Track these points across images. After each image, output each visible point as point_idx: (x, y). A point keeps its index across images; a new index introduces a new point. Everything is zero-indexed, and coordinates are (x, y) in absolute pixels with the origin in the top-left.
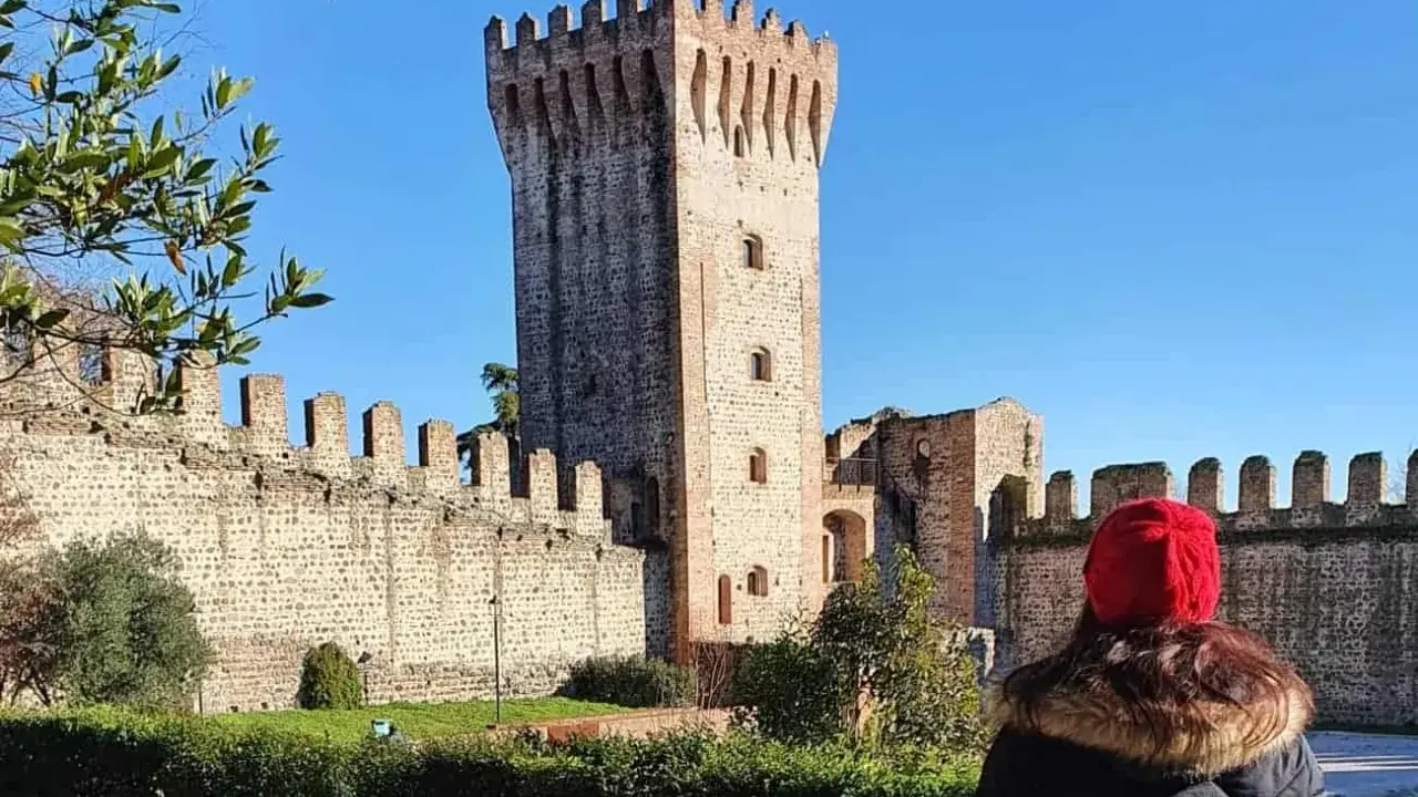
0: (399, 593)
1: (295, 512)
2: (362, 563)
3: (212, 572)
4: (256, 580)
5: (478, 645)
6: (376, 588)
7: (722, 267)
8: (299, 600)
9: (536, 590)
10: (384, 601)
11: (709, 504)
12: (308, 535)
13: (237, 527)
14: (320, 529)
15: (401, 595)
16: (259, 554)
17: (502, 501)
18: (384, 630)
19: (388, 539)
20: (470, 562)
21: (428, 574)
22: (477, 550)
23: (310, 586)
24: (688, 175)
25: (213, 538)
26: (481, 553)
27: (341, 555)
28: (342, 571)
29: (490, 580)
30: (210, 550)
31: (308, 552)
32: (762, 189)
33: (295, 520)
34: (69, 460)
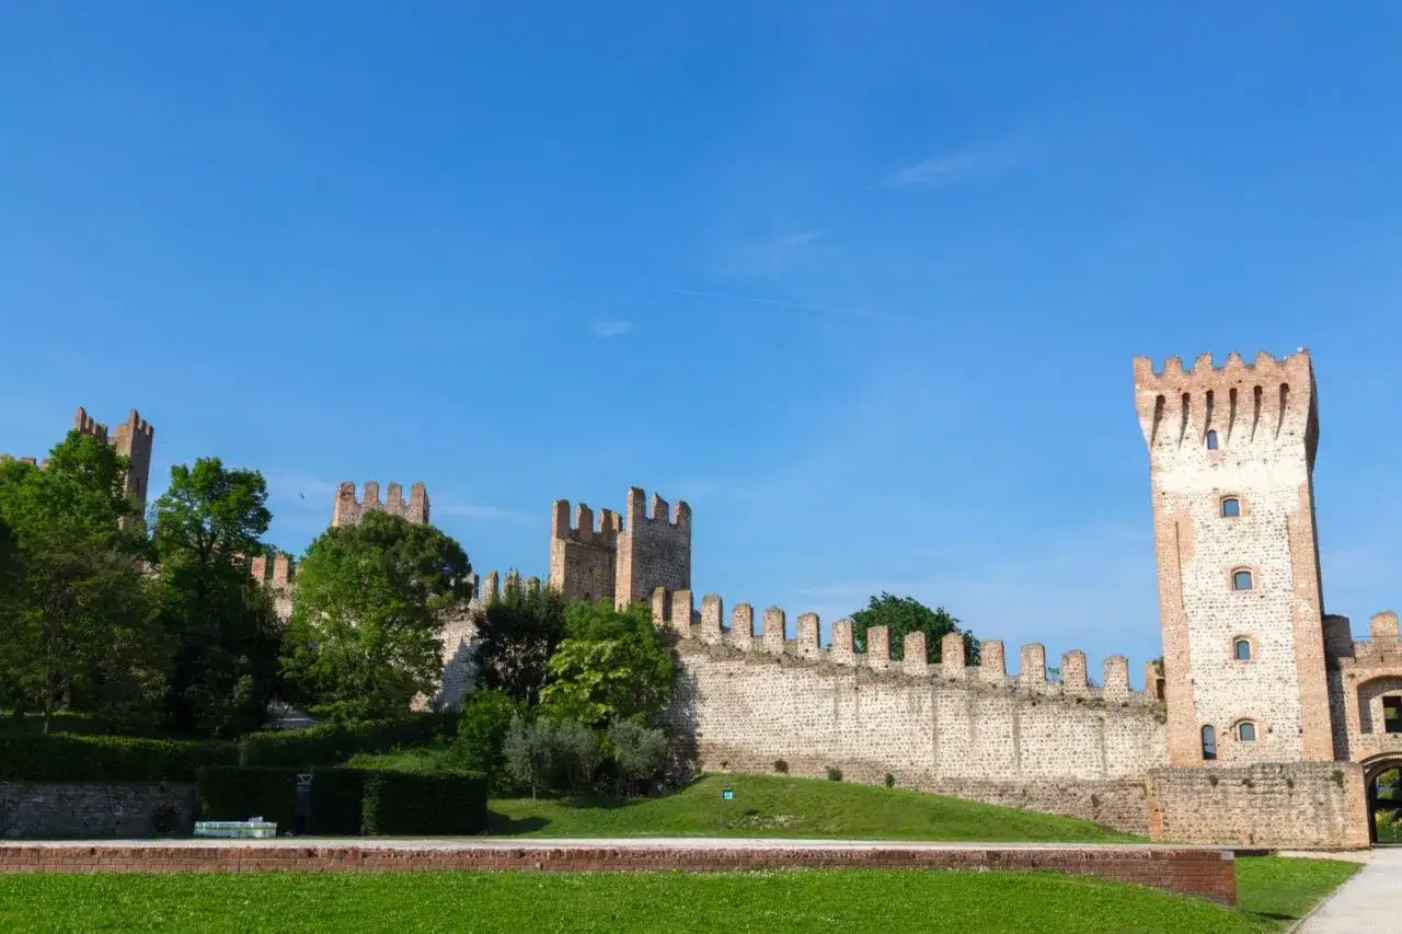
0: (941, 737)
1: (877, 694)
2: (917, 720)
3: (830, 727)
4: (854, 729)
5: (1000, 768)
6: (926, 734)
7: (1196, 520)
8: (877, 740)
9: (1048, 736)
10: (931, 742)
11: (1189, 677)
12: (884, 706)
13: (844, 704)
14: (891, 703)
15: (944, 738)
16: (856, 716)
17: (1037, 683)
18: (930, 757)
19: (934, 708)
20: (994, 719)
21: (963, 727)
22: (1000, 712)
23: (883, 733)
24: (1162, 471)
25: (832, 709)
26: (1004, 713)
27: (903, 716)
28: (903, 725)
29: (1011, 729)
30: (829, 716)
31: (883, 715)
32: (1238, 464)
33: (876, 699)
34: (763, 676)
